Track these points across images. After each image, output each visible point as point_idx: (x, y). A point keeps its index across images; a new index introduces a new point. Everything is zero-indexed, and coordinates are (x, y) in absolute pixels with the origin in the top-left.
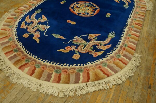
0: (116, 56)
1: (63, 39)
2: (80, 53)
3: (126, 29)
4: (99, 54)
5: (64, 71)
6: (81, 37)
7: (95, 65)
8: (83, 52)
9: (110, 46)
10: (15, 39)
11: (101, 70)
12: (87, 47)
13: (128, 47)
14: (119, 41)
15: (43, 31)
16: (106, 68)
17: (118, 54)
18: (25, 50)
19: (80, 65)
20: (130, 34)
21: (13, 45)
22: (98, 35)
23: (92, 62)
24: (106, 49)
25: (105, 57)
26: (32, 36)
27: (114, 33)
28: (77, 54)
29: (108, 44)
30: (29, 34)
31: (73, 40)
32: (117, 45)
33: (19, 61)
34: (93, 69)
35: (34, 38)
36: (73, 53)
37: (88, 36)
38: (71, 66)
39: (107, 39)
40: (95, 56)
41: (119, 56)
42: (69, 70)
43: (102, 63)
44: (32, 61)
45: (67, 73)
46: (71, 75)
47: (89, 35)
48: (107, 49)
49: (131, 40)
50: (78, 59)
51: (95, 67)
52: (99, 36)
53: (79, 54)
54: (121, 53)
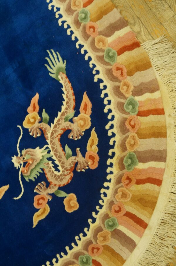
0: (129, 113)
1: (6, 192)
2: (66, 189)
3: (58, 9)
4: (92, 147)
5: (93, 252)
7: (117, 184)
9: (86, 99)
11: (139, 182)
13: (121, 52)
14: (88, 61)
17: (125, 102)
20: (82, 8)
24: (90, 119)
25: (111, 143)
27: (52, 53)
28: (65, 197)
29: (78, 101)
31: (22, 174)
32: (96, 80)
38: (88, 231)
41: (132, 103)
42: (96, 241)
43: (121, 166)
45: (102, 249)
48: (91, 116)
49: (102, 25)
51: (122, 186)
53: (68, 193)
54: (123, 90)
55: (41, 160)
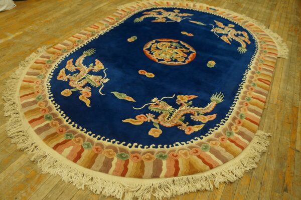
0: (226, 135)
1: (132, 102)
2: (162, 127)
3: (242, 88)
4: (196, 128)
5: (134, 157)
6: (164, 100)
7: (188, 147)
8: (168, 125)
9: (214, 116)
10: (48, 98)
11: (199, 157)
12: (174, 117)
13: (246, 119)
14: (231, 109)
15: (97, 87)
16: (208, 153)
17: (229, 131)
18: (65, 118)
19: (162, 147)
20: (250, 97)
21: (44, 107)
22: (193, 97)
23: (182, 143)
24: (207, 121)
25: (206, 134)
26: (77, 94)
27: (221, 94)
28: (156, 128)
29: (211, 113)
30: (73, 90)
31: (149, 105)
32: (227, 115)
33: (53, 136)
34: (186, 154)
35: (80, 98)
36: (149, 125)
37: (176, 98)
38: (147, 148)
39: (209, 105)
40: (188, 132)
41: (231, 134)
42: (143, 155)
43: (200, 144)
44: (77, 137)
45: (139, 160)
46: (146, 163)
47: (178, 97)
48: (209, 121)
49: (251, 107)
50: (158, 136)
51: (189, 151)
52: (194, 99)
53: (160, 128)
54: (233, 128)
55: (166, 110)
